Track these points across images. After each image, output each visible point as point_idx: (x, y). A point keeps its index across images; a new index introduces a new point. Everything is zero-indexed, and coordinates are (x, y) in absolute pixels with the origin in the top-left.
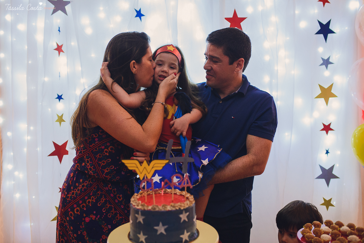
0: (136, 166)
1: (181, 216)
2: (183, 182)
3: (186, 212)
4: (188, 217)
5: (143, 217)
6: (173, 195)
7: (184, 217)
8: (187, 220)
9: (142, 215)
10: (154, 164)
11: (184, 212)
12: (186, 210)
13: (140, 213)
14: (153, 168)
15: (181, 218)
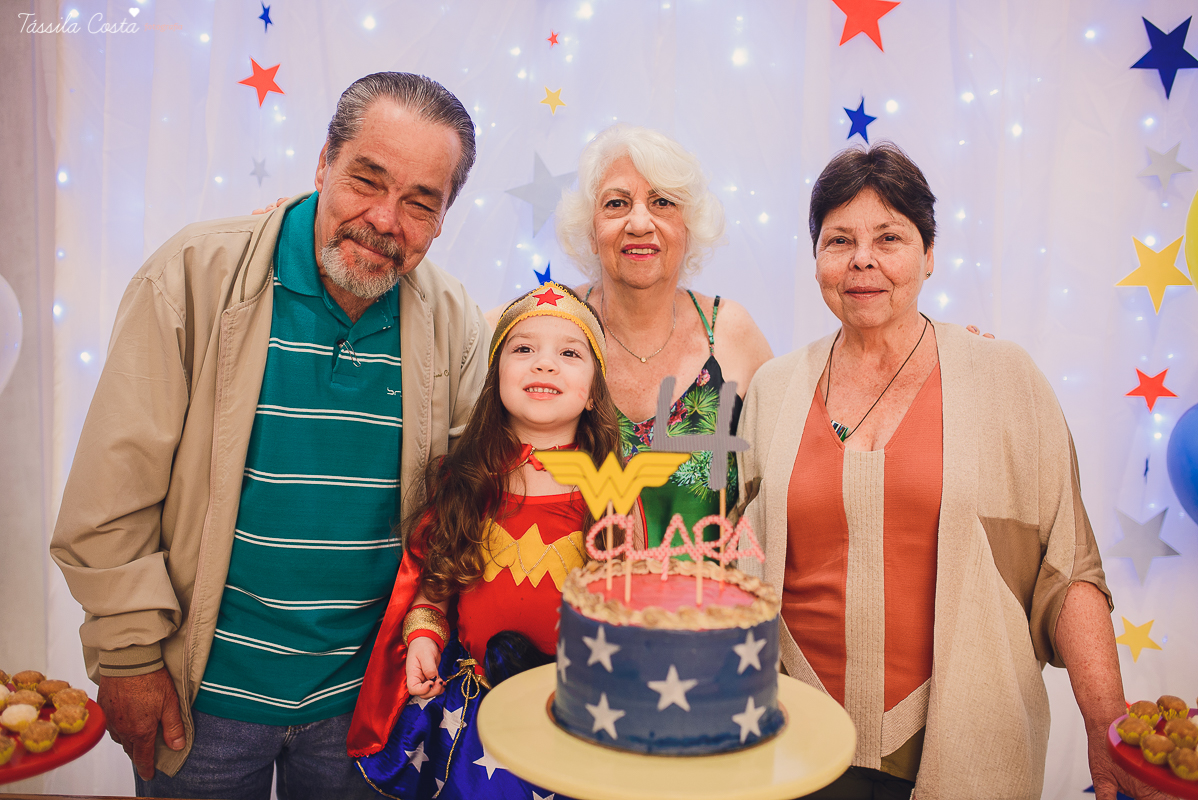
0: (580, 473)
1: (740, 649)
2: (733, 541)
3: (757, 639)
4: (761, 654)
5: (613, 648)
6: (699, 582)
7: (748, 654)
8: (757, 666)
9: (610, 639)
10: (642, 467)
11: (750, 637)
12: (759, 631)
13: (601, 632)
14: (635, 478)
15: (738, 658)
